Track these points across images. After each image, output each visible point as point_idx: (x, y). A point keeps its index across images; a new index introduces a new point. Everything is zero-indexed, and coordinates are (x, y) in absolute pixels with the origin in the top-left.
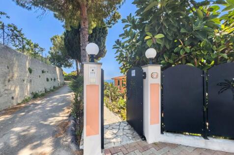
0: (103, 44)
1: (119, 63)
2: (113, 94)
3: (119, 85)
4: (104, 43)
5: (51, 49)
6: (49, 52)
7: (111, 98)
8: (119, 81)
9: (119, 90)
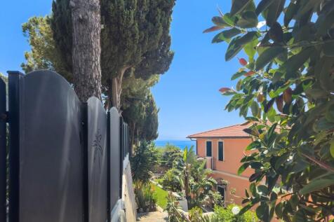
0: (161, 29)
1: (229, 55)
2: (191, 181)
3: (209, 154)
4: (166, 27)
5: (27, 57)
6: (23, 65)
7: (187, 192)
8: (209, 144)
9: (209, 170)
